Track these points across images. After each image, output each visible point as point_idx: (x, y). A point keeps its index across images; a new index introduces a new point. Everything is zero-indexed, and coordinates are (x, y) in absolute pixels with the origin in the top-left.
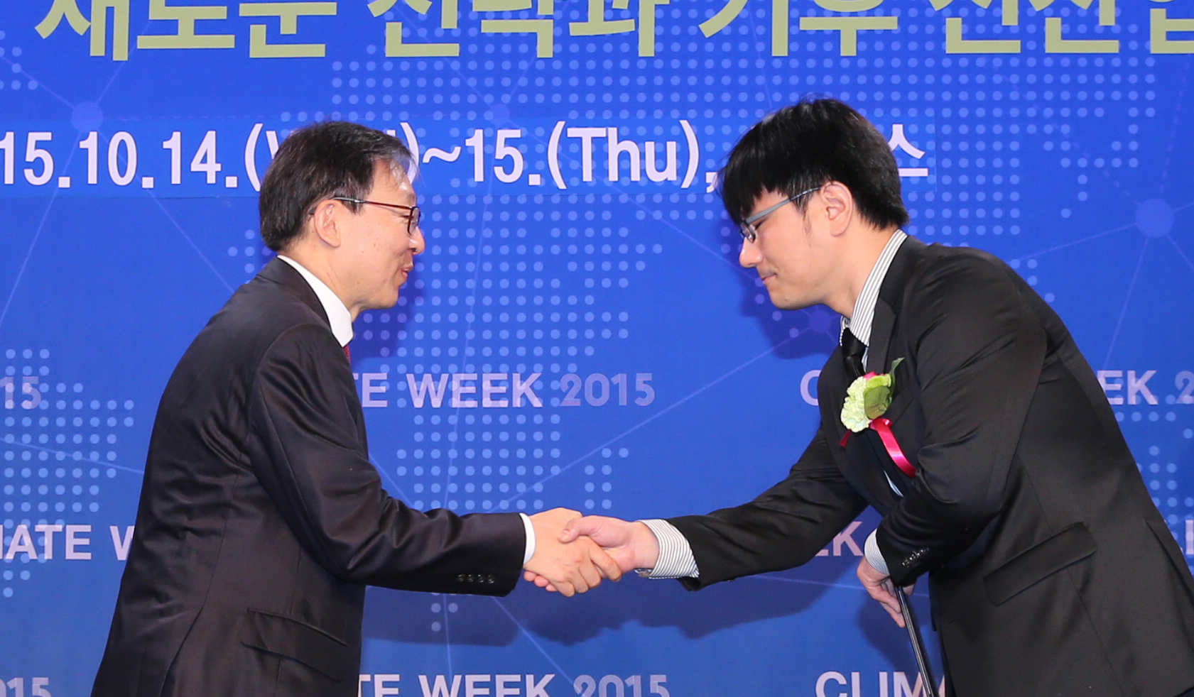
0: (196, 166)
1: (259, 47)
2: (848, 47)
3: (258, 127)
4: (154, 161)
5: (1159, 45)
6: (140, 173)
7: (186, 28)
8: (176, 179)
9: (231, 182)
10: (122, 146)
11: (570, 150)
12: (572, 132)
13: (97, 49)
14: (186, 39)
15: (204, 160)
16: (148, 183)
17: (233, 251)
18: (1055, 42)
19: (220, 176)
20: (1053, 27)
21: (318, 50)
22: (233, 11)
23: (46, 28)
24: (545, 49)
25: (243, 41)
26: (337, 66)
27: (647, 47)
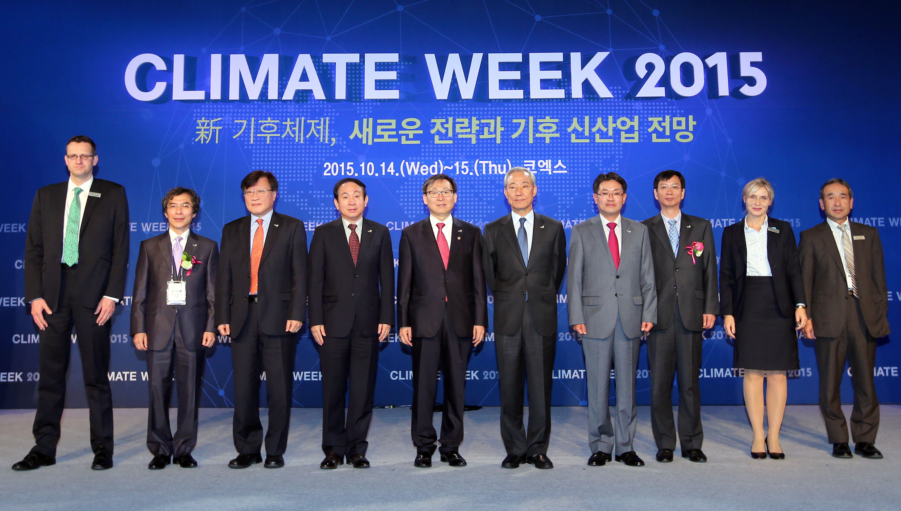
0: (388, 171)
1: (404, 141)
2: (548, 141)
3: (404, 161)
4: (378, 169)
5: (623, 140)
6: (375, 172)
7: (386, 137)
8: (384, 174)
9: (397, 174)
10: (371, 166)
11: (480, 166)
12: (480, 162)
13: (364, 142)
14: (386, 139)
15: (390, 169)
16: (377, 175)
17: (397, 192)
18: (598, 140)
19: (394, 173)
20: (597, 136)
21: (418, 142)
22: (397, 133)
23: (352, 137)
24: (474, 142)
25: (400, 140)
26: (423, 146)
27: (498, 141)
